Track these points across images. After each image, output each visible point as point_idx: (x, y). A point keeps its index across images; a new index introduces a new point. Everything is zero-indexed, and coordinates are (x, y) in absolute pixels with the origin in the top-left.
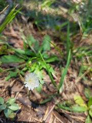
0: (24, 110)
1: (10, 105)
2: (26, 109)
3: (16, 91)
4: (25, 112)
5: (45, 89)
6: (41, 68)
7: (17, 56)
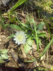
0: (11, 62)
1: (3, 54)
2: (13, 62)
3: (11, 47)
4: (12, 64)
5: (31, 53)
6: (33, 38)
7: (20, 27)
